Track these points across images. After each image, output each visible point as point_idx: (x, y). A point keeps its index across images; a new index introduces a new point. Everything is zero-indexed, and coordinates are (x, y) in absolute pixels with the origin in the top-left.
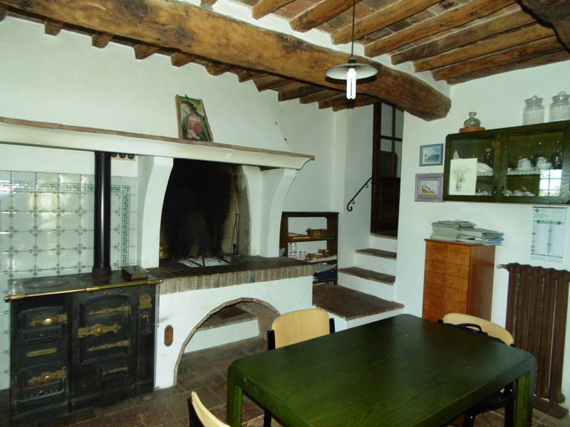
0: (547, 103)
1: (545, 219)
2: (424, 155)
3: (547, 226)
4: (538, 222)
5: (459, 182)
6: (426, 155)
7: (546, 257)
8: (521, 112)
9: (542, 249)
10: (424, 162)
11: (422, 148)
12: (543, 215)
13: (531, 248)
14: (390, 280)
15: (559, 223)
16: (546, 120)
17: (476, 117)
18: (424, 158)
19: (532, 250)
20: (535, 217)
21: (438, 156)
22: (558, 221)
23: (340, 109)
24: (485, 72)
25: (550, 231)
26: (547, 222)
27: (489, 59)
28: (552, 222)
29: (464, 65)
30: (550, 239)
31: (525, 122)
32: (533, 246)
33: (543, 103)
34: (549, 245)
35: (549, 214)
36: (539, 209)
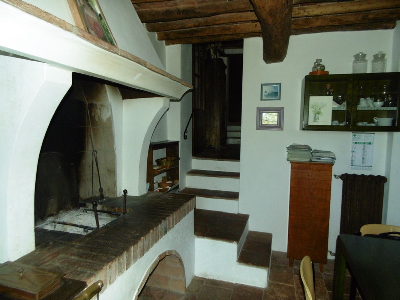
0: (370, 58)
1: (360, 141)
2: (264, 91)
3: (361, 146)
4: (356, 143)
5: (317, 115)
6: (266, 92)
7: (362, 167)
8: (351, 64)
9: (358, 162)
10: (264, 98)
11: (262, 86)
12: (359, 139)
13: (351, 162)
14: (234, 196)
15: (370, 144)
16: (369, 71)
17: (321, 63)
18: (264, 94)
19: (352, 163)
20: (354, 139)
21: (277, 93)
22: (369, 142)
23: (174, 44)
24: (320, 29)
25: (364, 149)
26: (362, 144)
27: (339, 18)
28: (365, 143)
29: (317, 19)
30: (364, 155)
31: (354, 71)
32: (352, 161)
33: (367, 58)
34: (364, 159)
35: (363, 138)
36: (356, 134)
